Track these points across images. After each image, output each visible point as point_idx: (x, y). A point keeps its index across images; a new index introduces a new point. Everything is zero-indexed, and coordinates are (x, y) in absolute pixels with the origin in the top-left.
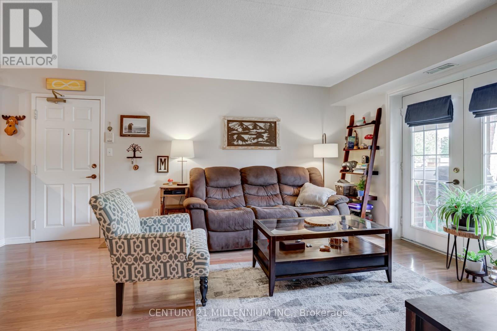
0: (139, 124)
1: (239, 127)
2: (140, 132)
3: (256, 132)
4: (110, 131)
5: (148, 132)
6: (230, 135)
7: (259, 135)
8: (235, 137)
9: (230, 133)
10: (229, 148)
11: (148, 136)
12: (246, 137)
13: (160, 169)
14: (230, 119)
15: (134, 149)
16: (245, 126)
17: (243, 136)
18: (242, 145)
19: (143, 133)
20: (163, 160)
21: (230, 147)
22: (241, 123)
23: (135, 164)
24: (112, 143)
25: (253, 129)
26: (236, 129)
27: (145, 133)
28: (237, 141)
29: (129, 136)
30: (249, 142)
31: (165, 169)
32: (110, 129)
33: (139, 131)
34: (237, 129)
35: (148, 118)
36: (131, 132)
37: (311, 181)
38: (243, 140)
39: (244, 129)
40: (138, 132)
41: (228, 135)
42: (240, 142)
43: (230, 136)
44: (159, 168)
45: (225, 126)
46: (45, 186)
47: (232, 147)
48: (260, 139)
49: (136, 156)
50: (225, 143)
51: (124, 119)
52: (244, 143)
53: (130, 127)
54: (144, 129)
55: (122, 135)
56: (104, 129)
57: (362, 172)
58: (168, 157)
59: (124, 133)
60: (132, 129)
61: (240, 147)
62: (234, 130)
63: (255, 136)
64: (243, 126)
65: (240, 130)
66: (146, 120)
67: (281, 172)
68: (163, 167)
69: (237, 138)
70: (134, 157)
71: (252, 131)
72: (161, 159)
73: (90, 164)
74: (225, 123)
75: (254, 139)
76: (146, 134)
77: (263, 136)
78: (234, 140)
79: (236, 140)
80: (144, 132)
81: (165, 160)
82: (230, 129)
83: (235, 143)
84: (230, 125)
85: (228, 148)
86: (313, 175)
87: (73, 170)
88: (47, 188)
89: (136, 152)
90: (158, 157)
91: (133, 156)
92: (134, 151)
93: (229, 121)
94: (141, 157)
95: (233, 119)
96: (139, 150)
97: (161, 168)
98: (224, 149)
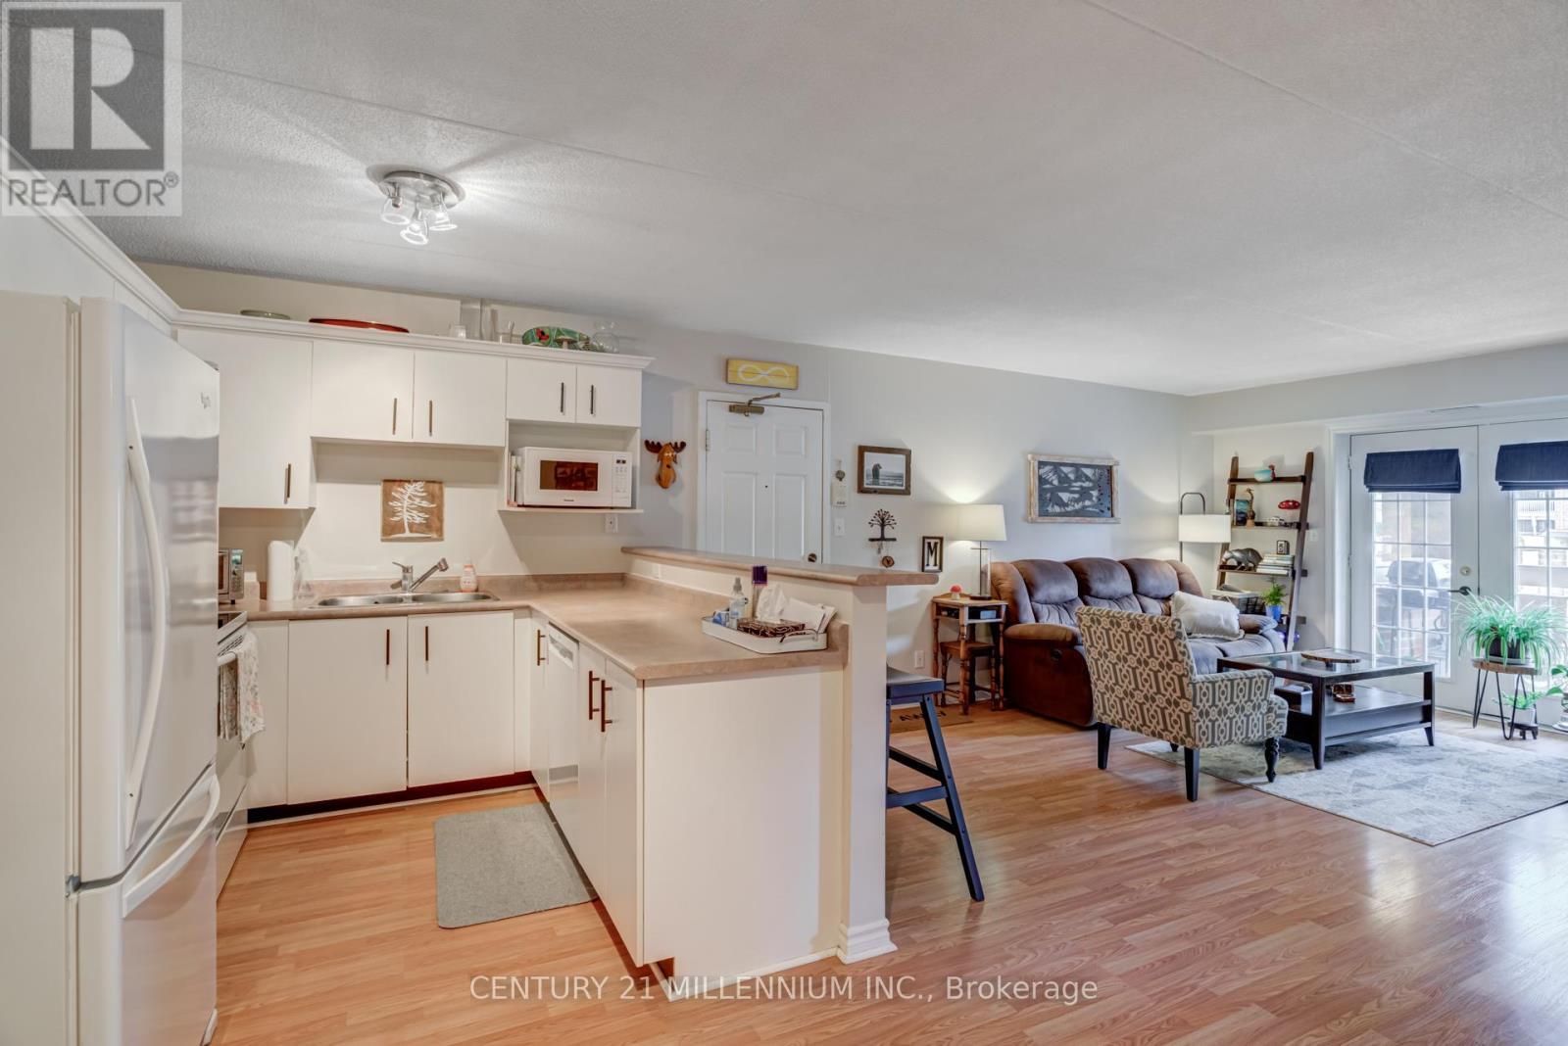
0: (891, 466)
1: (1054, 477)
2: (892, 485)
3: (1081, 487)
4: (841, 479)
5: (908, 486)
6: (1041, 492)
7: (1084, 494)
8: (1050, 496)
9: (1041, 489)
11: (907, 492)
12: (1065, 496)
13: (928, 565)
14: (1042, 459)
15: (883, 520)
16: (1062, 475)
17: (1060, 494)
18: (1060, 515)
19: (898, 485)
20: (932, 545)
21: (1044, 520)
22: (1058, 467)
23: (884, 553)
24: (845, 507)
25: (1075, 481)
26: (1050, 480)
27: (902, 485)
28: (1053, 506)
29: (875, 491)
30: (1069, 509)
31: (935, 565)
32: (840, 476)
33: (891, 482)
34: (1052, 481)
35: (908, 454)
36: (879, 484)
37: (1182, 587)
38: (1062, 504)
39: (1061, 481)
40: (890, 485)
41: (1039, 493)
42: (1057, 509)
43: (1041, 495)
44: (926, 563)
45: (1035, 473)
47: (1046, 519)
48: (1087, 503)
49: (886, 537)
50: (1035, 509)
51: (866, 455)
52: (1063, 510)
53: (876, 470)
54: (900, 477)
55: (862, 490)
56: (830, 477)
57: (1285, 572)
58: (941, 539)
59: (865, 485)
60: (880, 477)
61: (1058, 519)
62: (1048, 482)
63: (1076, 496)
64: (1060, 475)
65: (1056, 482)
66: (902, 457)
67: (1137, 570)
68: (932, 560)
69: (1050, 498)
70: (883, 538)
71: (1074, 484)
72: (929, 544)
73: (804, 553)
74: (1035, 469)
75: (1077, 501)
76: (903, 488)
77: (1092, 496)
78: (1048, 505)
79: (1050, 504)
80: (901, 483)
81: (936, 544)
82: (1042, 480)
83: (1050, 510)
84: (1042, 472)
85: (1041, 521)
86: (1183, 576)
89: (886, 529)
90: (924, 538)
91: (879, 536)
92: (883, 526)
93: (1041, 465)
94: (894, 540)
95: (1046, 459)
96: (891, 522)
97: (930, 563)
98: (1034, 522)
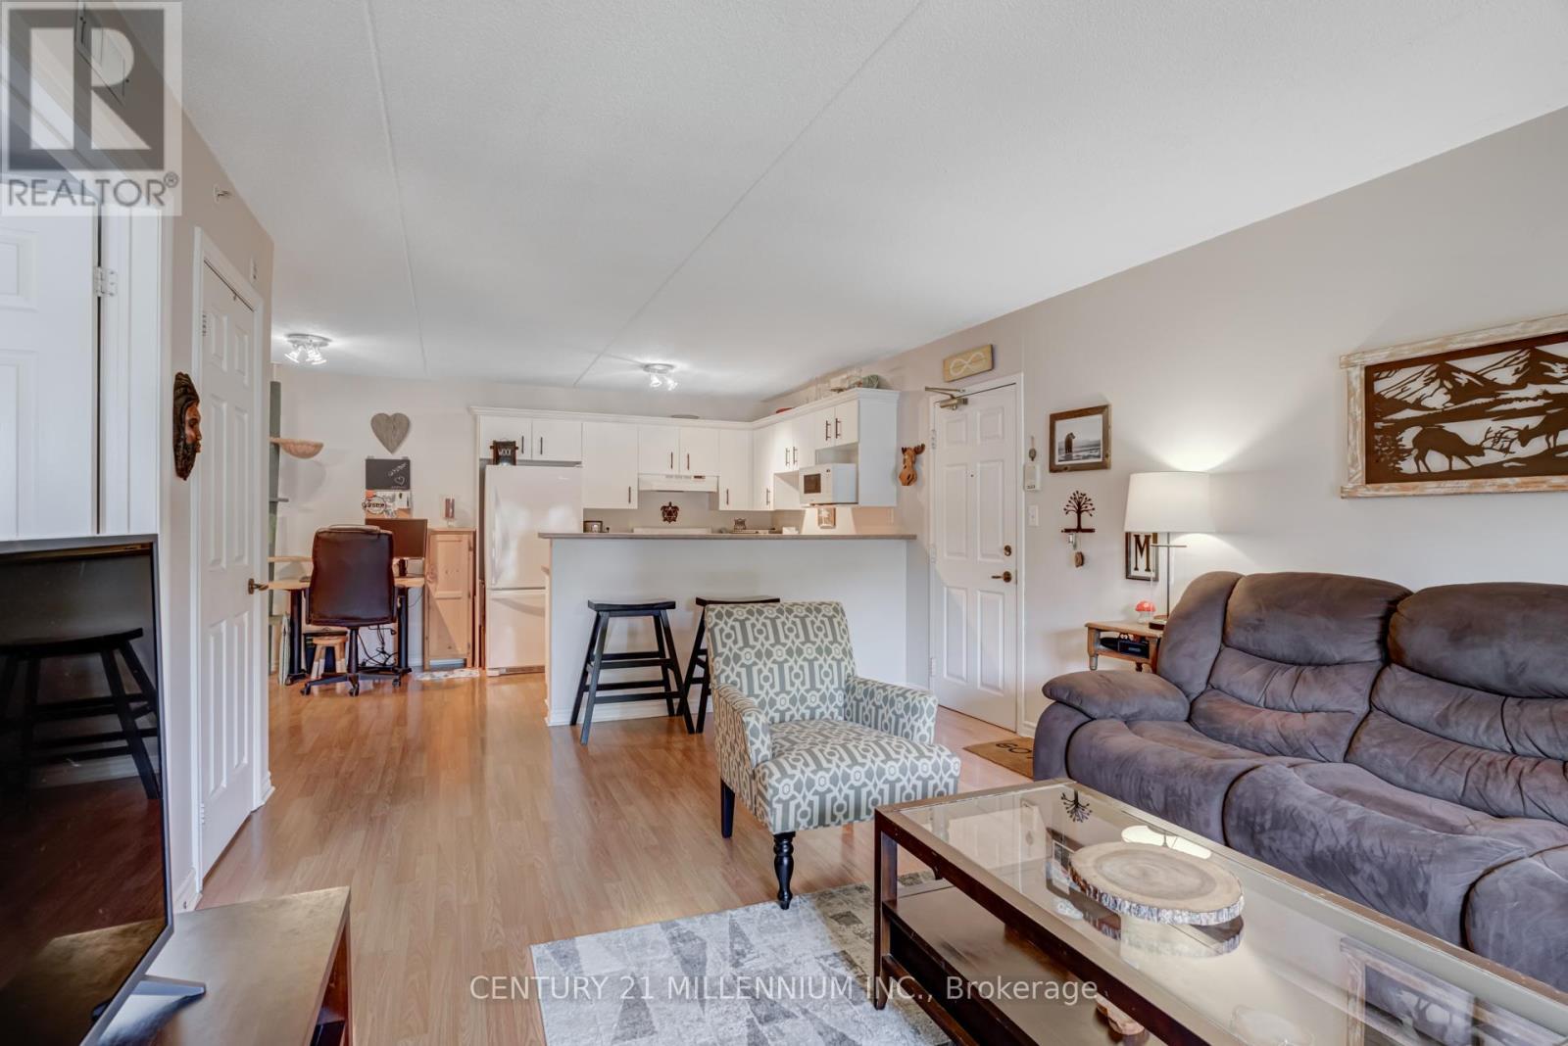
0: (1086, 431)
1: (1428, 390)
2: (1088, 457)
3: (1545, 395)
4: (1033, 459)
5: (1106, 455)
6: (1378, 432)
8: (1408, 437)
9: (1379, 425)
10: (1371, 490)
11: (1103, 466)
12: (1471, 431)
13: (1136, 569)
14: (1372, 360)
15: (1079, 504)
16: (1463, 379)
17: (1451, 427)
18: (1450, 475)
19: (1095, 457)
20: (1142, 540)
21: (1377, 489)
22: (1441, 365)
23: (1078, 549)
24: (1036, 491)
25: (1521, 385)
26: (1411, 400)
27: (1099, 457)
28: (1421, 457)
29: (1067, 469)
30: (1492, 457)
31: (1148, 570)
32: (1033, 455)
33: (1086, 454)
34: (1419, 400)
35: (1105, 410)
36: (1071, 459)
39: (1458, 393)
40: (1085, 458)
41: (1370, 431)
42: (1436, 461)
43: (1378, 438)
44: (1133, 566)
45: (1350, 393)
46: (945, 589)
47: (1387, 488)
49: (1083, 526)
50: (1353, 471)
51: (1059, 424)
52: (1458, 464)
53: (1069, 444)
54: (1097, 445)
55: (1054, 469)
56: (1022, 456)
58: (1154, 537)
59: (1057, 463)
60: (1073, 450)
61: (1431, 486)
62: (1403, 405)
64: (1452, 380)
65: (1438, 400)
66: (1100, 419)
68: (1142, 564)
69: (1416, 441)
70: (1079, 529)
71: (1511, 394)
72: (1137, 538)
73: (1000, 544)
74: (1349, 384)
76: (1100, 460)
78: (1401, 454)
79: (1409, 452)
80: (1097, 454)
81: (1146, 538)
82: (1376, 407)
83: (1408, 466)
84: (1380, 386)
85: (1369, 493)
87: (979, 558)
88: (948, 593)
89: (1084, 515)
90: (1128, 536)
91: (1075, 526)
92: (1079, 512)
93: (1373, 373)
94: (1091, 531)
95: (1391, 355)
96: (1090, 507)
97: (1139, 567)
98: (1347, 495)
